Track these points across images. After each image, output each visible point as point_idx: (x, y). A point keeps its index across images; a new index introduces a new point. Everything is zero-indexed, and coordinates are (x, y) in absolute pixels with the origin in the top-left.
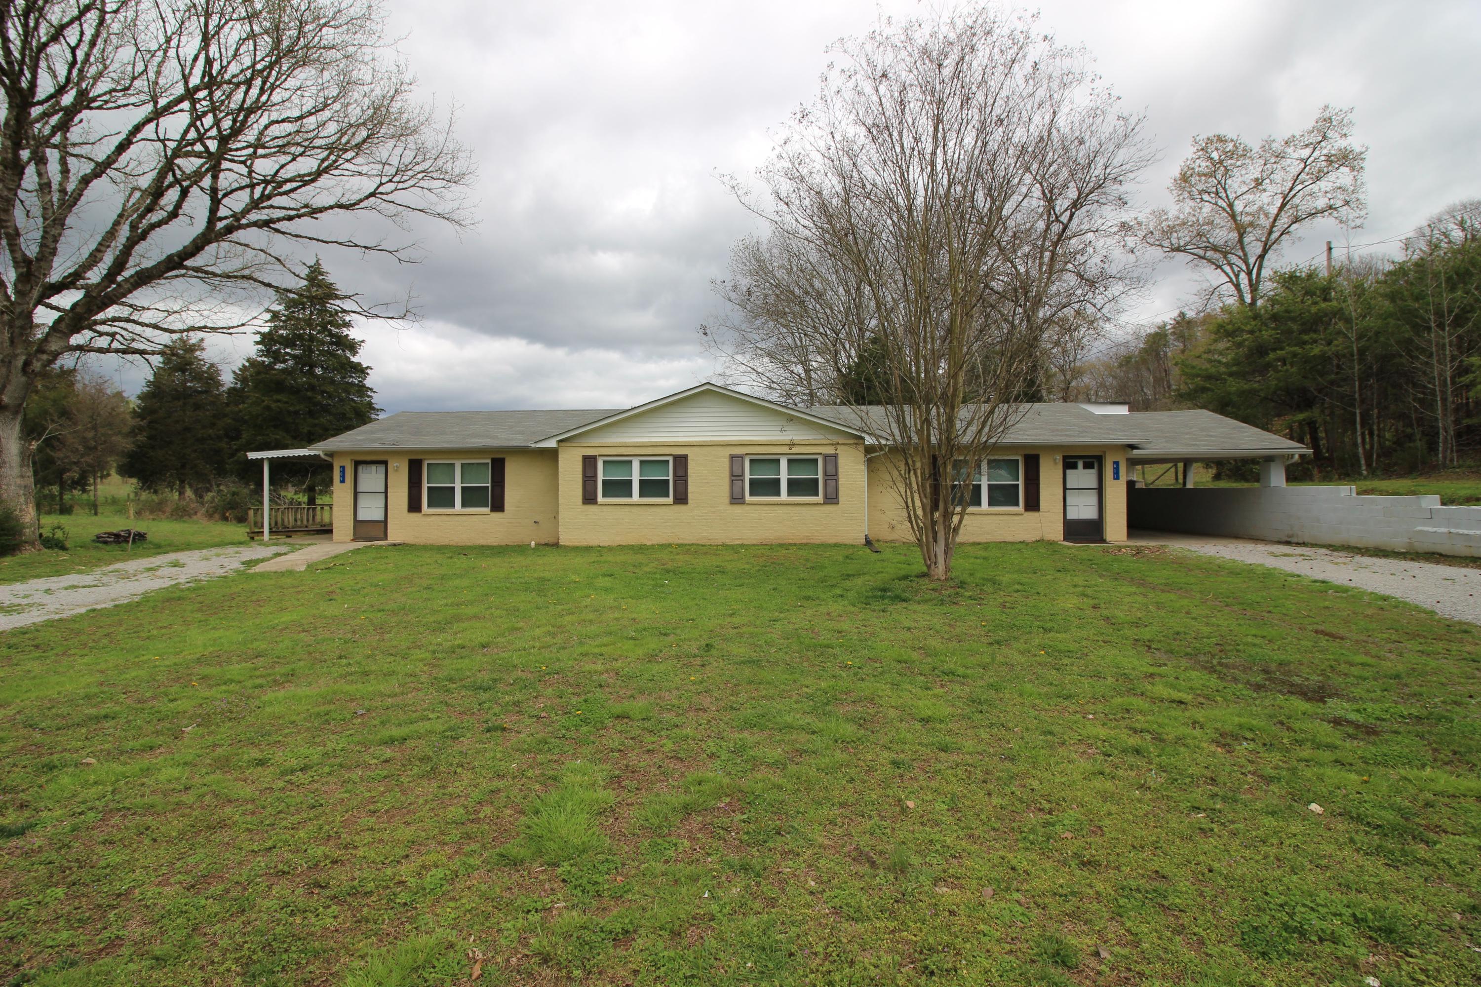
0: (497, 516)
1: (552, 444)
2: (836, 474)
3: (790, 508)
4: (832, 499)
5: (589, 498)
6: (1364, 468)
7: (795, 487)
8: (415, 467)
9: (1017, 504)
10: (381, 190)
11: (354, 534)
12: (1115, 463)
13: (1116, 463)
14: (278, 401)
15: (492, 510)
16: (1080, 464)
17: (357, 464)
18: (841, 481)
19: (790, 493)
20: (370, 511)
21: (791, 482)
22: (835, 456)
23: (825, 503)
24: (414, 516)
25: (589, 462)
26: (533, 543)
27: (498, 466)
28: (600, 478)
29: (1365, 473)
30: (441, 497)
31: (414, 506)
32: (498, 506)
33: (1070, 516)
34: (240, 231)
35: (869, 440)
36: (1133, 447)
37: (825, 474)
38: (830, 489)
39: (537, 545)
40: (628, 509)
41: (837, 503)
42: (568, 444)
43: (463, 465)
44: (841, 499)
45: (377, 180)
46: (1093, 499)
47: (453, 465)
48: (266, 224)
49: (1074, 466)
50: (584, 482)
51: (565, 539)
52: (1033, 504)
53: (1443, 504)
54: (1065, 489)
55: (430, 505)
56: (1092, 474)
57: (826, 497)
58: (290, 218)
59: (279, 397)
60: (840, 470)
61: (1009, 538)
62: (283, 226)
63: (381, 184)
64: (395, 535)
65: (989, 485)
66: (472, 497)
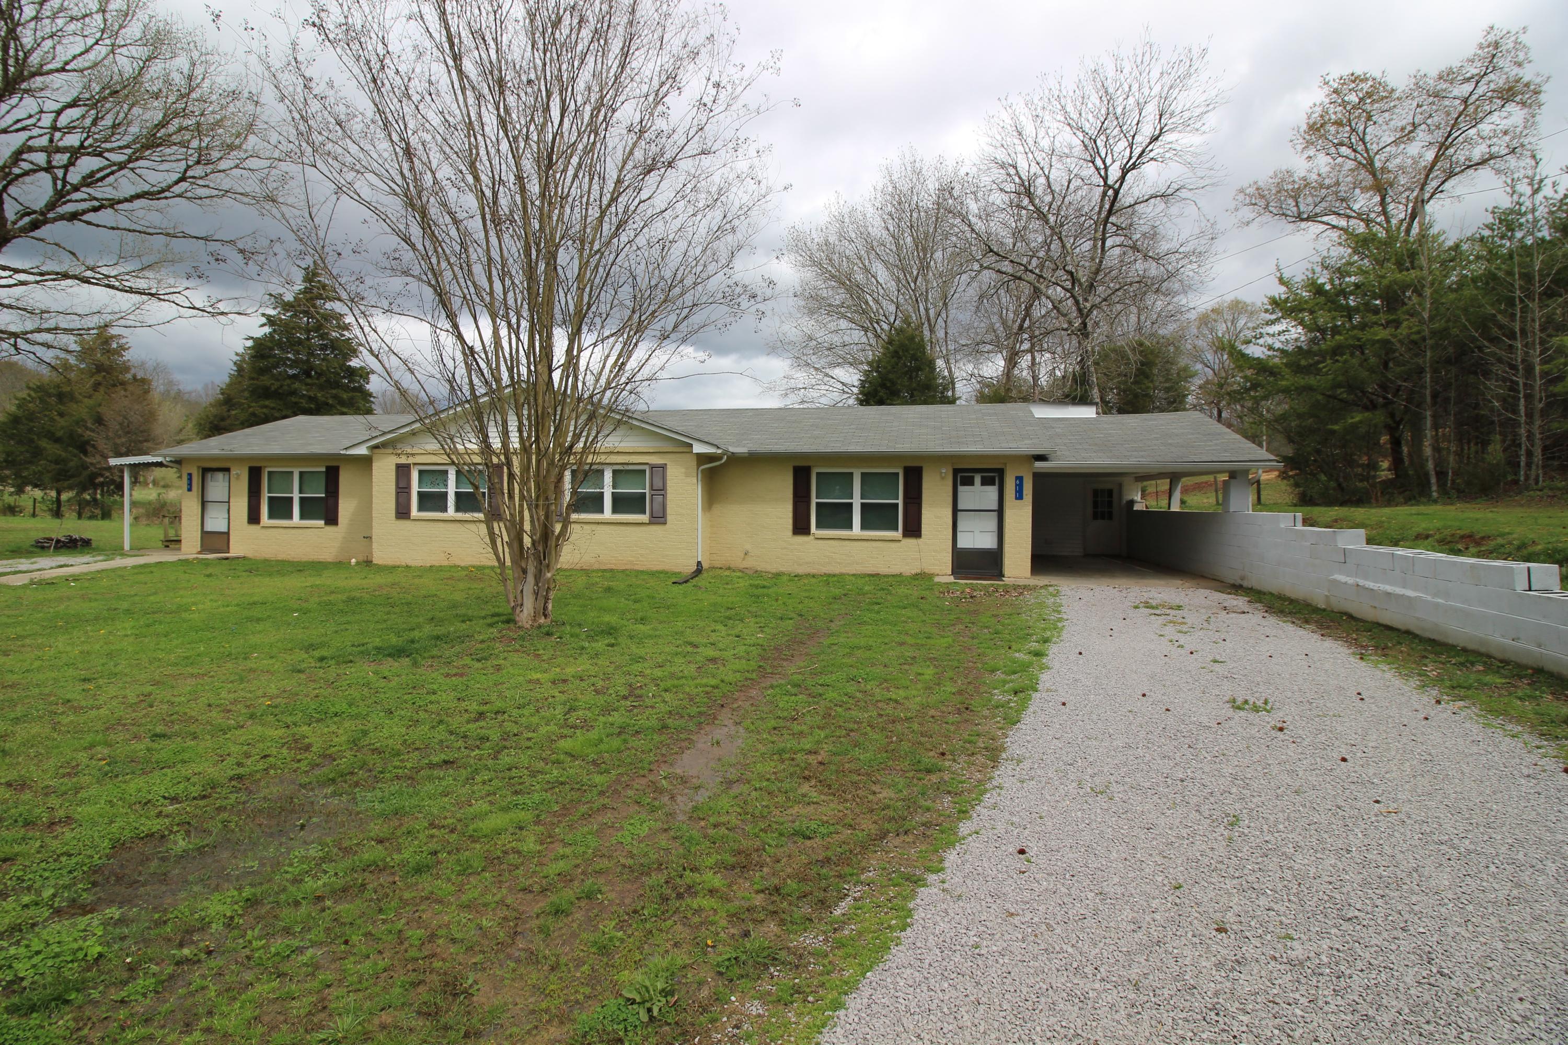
0: (331, 529)
1: (362, 450)
2: (664, 488)
3: (612, 527)
4: (659, 518)
5: (403, 513)
6: (1434, 488)
7: (620, 503)
8: (255, 475)
9: (896, 529)
10: (189, 173)
11: (202, 546)
12: (1017, 478)
13: (1020, 479)
14: (266, 407)
15: (326, 524)
16: (978, 479)
17: (205, 471)
18: (669, 496)
19: (615, 510)
20: (216, 523)
21: (616, 498)
22: (663, 467)
23: (651, 523)
24: (254, 528)
25: (403, 471)
26: (353, 561)
27: (332, 476)
28: (415, 488)
29: (1435, 494)
30: (281, 508)
31: (254, 518)
32: (332, 520)
33: (960, 545)
34: (48, 226)
35: (698, 448)
36: (1041, 458)
37: (652, 488)
38: (657, 507)
39: (358, 563)
40: (441, 525)
41: (665, 523)
42: (382, 451)
43: (301, 474)
44: (669, 518)
45: (183, 165)
46: (991, 523)
47: (292, 473)
48: (73, 216)
49: (969, 482)
50: (397, 493)
51: (379, 557)
52: (913, 529)
53: (1369, 541)
54: (955, 511)
55: (271, 516)
56: (991, 492)
57: (652, 516)
58: (95, 210)
59: (267, 403)
60: (669, 484)
61: (883, 570)
62: (89, 217)
63: (188, 167)
64: (237, 549)
65: (862, 504)
66: (309, 509)
